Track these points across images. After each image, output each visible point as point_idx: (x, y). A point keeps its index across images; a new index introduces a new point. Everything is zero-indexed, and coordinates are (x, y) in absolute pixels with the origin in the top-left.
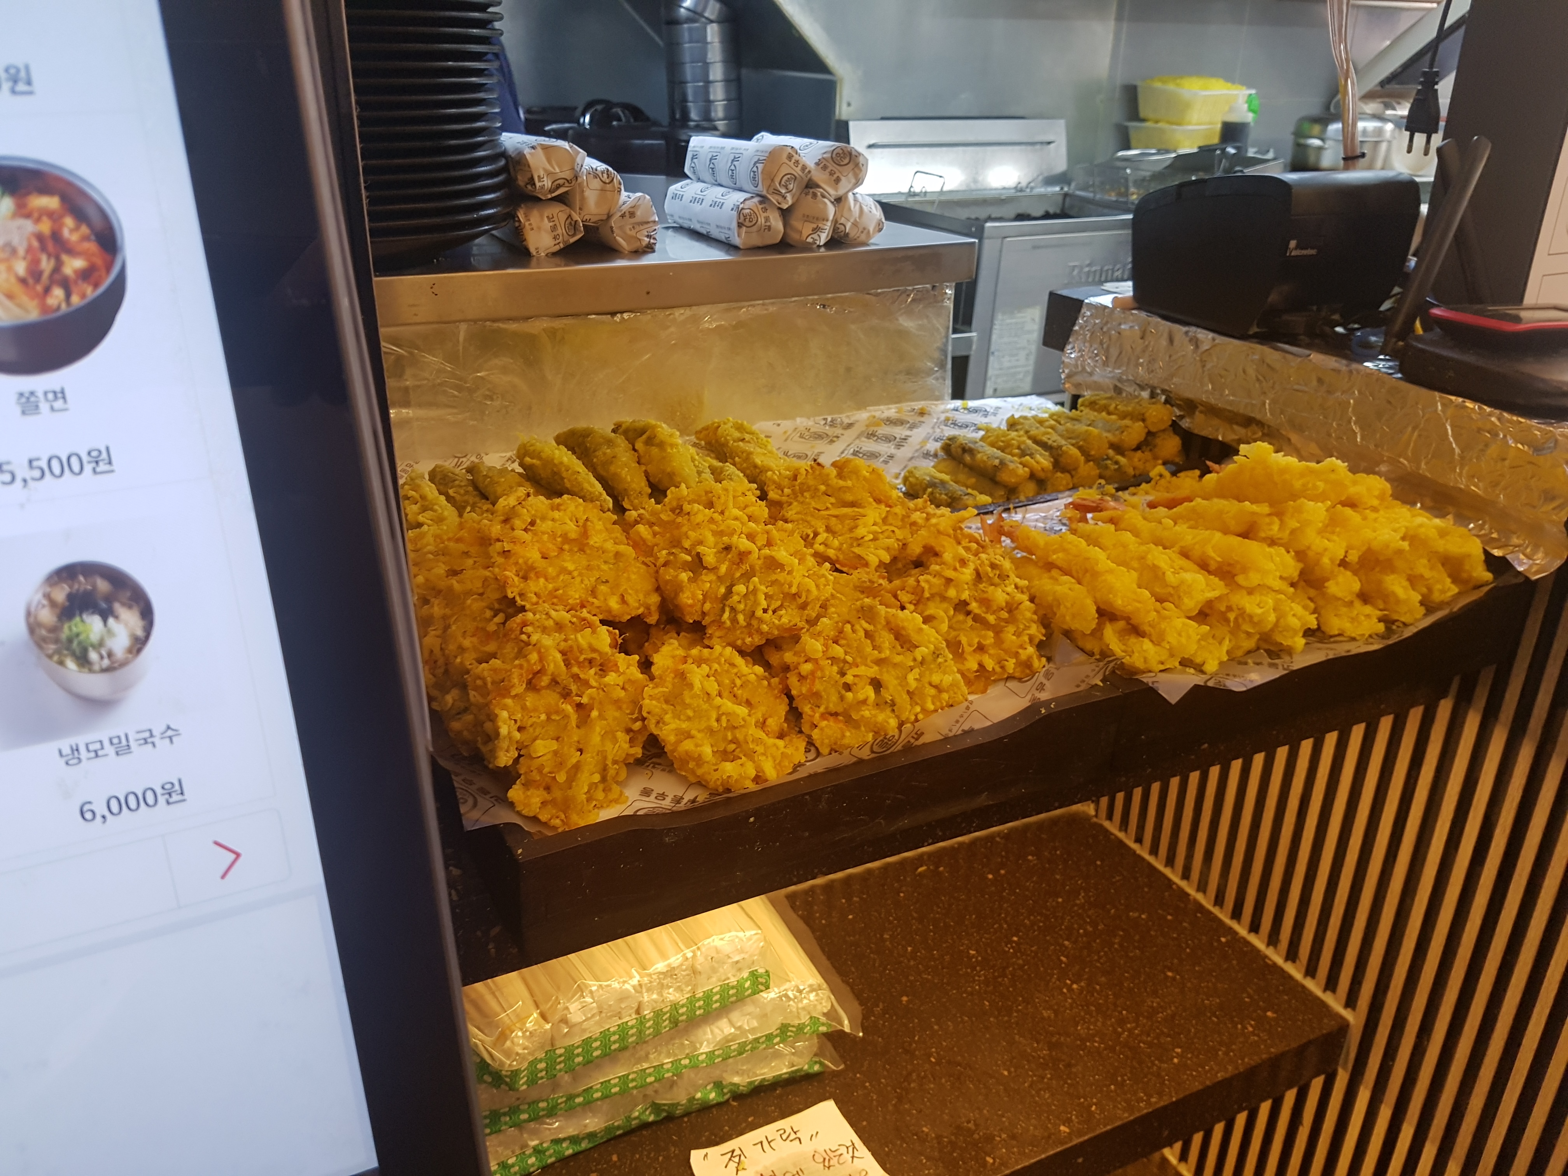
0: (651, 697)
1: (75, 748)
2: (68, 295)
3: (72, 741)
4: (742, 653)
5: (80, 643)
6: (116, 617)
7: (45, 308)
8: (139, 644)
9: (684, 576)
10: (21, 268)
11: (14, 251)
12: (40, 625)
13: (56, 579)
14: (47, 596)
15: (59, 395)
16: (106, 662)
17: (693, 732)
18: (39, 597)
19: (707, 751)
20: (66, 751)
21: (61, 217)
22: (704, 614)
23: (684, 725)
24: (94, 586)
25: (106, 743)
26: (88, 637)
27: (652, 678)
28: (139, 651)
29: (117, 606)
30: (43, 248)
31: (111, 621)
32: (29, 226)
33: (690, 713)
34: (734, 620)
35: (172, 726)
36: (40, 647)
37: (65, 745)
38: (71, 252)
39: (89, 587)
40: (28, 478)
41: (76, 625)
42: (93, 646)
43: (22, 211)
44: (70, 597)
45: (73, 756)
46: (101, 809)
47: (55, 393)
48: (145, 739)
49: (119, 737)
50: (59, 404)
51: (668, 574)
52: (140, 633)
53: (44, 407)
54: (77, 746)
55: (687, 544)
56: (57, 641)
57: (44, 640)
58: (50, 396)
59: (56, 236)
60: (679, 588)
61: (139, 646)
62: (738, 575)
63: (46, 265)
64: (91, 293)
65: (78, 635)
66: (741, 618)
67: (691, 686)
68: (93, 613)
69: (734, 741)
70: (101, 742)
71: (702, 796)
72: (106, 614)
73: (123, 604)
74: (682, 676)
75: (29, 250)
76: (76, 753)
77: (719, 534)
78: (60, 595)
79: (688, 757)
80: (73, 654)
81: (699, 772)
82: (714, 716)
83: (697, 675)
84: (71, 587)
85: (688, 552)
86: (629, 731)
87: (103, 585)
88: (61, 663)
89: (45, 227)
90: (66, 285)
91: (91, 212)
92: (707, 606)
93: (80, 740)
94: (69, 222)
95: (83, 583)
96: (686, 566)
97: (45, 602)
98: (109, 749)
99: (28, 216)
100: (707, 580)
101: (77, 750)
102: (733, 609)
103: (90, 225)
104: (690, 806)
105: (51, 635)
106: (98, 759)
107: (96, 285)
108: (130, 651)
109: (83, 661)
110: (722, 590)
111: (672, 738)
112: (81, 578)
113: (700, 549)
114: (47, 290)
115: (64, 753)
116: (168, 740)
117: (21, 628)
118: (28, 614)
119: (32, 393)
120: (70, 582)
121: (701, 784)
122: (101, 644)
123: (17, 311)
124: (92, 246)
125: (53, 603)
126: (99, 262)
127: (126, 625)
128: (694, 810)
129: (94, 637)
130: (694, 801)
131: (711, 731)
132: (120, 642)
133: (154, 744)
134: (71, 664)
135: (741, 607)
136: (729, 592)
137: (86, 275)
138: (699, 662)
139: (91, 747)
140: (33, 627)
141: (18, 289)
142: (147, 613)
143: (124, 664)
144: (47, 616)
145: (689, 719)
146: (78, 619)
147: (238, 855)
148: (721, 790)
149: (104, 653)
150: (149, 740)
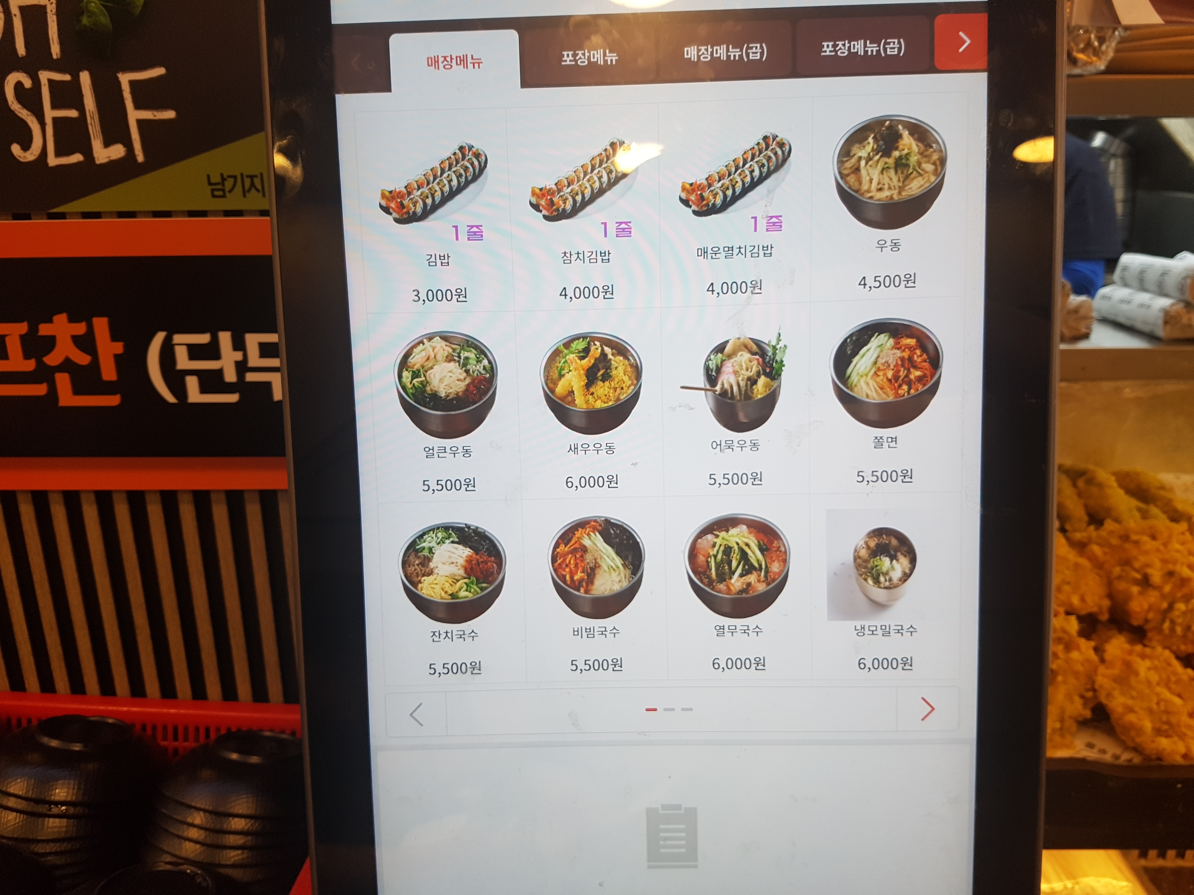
0: (1104, 676)
1: (863, 627)
2: (909, 389)
3: (863, 623)
4: (1178, 658)
5: (877, 570)
6: (897, 560)
7: (897, 395)
8: (906, 577)
9: (1135, 589)
10: (890, 374)
11: (889, 366)
12: (859, 557)
13: (872, 535)
14: (866, 543)
15: (894, 440)
16: (887, 584)
17: (1137, 709)
18: (862, 542)
19: (1148, 725)
20: (859, 628)
21: (915, 349)
22: (1147, 621)
23: (1130, 702)
24: (890, 542)
25: (879, 628)
26: (881, 569)
27: (1102, 660)
28: (905, 581)
29: (899, 554)
30: (903, 365)
31: (894, 561)
32: (898, 353)
33: (1134, 693)
34: (1172, 630)
35: (914, 626)
36: (857, 569)
37: (859, 624)
38: (916, 368)
39: (887, 542)
40: (870, 480)
41: (876, 561)
42: (883, 574)
43: (897, 346)
44: (878, 545)
45: (861, 631)
46: (869, 665)
47: (892, 438)
48: (898, 630)
49: (886, 626)
50: (893, 444)
51: (1121, 586)
52: (907, 571)
53: (886, 445)
54: (864, 626)
55: (1137, 565)
56: (866, 568)
57: (860, 565)
58: (890, 440)
59: (910, 359)
60: (1128, 597)
61: (905, 578)
62: (1179, 595)
63: (902, 373)
64: (921, 388)
65: (876, 566)
66: (1179, 630)
67: (1136, 674)
68: (886, 556)
69: (1168, 723)
70: (876, 626)
71: (1137, 760)
72: (893, 558)
73: (902, 554)
74: (1128, 665)
75: (896, 365)
76: (863, 629)
77: (1164, 561)
78: (872, 544)
79: (1129, 728)
80: (872, 576)
81: (1138, 740)
82: (1155, 699)
83: (1142, 666)
84: (879, 540)
85: (1138, 571)
86: (1082, 697)
87: (894, 542)
88: (866, 580)
89: (906, 354)
90: (910, 384)
91: (930, 347)
92: (1151, 615)
93: (867, 623)
94: (918, 352)
95: (885, 539)
96: (1136, 582)
97: (864, 546)
98: (880, 632)
99: (898, 349)
100: (1153, 596)
101: (864, 628)
102: (1172, 622)
103: (927, 355)
104: (1125, 764)
105: (864, 564)
106: (873, 636)
107: (924, 385)
108: (900, 580)
109: (877, 581)
110: (1165, 605)
111: (1120, 710)
112: (884, 536)
113: (1149, 571)
114: (900, 386)
115: (857, 629)
116: (910, 634)
117: (850, 558)
118: (856, 551)
119: (881, 438)
120: (878, 537)
121: (1136, 749)
122: (887, 573)
123: (884, 396)
124: (926, 365)
125: (868, 547)
126: (928, 373)
127: (901, 565)
128: (1129, 767)
129: (884, 569)
130: (1130, 760)
131: (1151, 711)
132: (896, 575)
133: (902, 634)
134: (870, 582)
135: (1180, 620)
136: (1171, 607)
137: (919, 379)
138: (1143, 657)
139: (871, 628)
140: (856, 557)
141: (886, 384)
142: (913, 561)
143: (896, 586)
144: (864, 553)
145: (1133, 698)
146: (878, 558)
147: (933, 709)
148: (1154, 757)
149: (887, 578)
150: (900, 631)
